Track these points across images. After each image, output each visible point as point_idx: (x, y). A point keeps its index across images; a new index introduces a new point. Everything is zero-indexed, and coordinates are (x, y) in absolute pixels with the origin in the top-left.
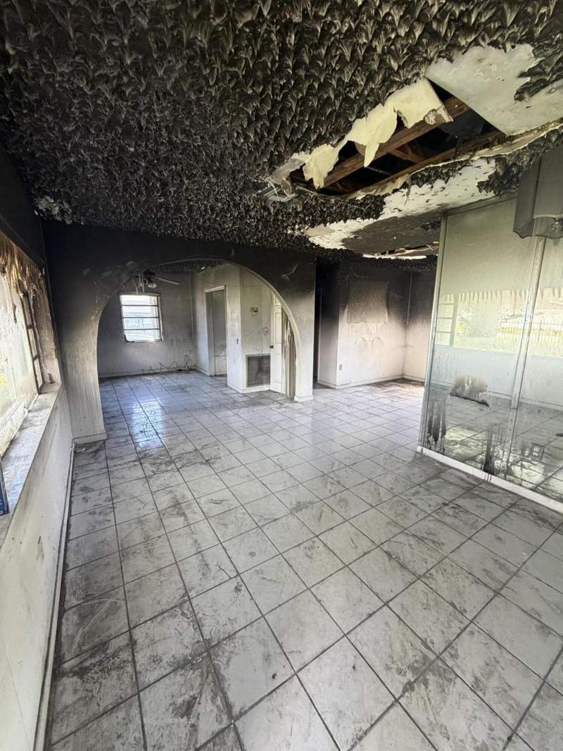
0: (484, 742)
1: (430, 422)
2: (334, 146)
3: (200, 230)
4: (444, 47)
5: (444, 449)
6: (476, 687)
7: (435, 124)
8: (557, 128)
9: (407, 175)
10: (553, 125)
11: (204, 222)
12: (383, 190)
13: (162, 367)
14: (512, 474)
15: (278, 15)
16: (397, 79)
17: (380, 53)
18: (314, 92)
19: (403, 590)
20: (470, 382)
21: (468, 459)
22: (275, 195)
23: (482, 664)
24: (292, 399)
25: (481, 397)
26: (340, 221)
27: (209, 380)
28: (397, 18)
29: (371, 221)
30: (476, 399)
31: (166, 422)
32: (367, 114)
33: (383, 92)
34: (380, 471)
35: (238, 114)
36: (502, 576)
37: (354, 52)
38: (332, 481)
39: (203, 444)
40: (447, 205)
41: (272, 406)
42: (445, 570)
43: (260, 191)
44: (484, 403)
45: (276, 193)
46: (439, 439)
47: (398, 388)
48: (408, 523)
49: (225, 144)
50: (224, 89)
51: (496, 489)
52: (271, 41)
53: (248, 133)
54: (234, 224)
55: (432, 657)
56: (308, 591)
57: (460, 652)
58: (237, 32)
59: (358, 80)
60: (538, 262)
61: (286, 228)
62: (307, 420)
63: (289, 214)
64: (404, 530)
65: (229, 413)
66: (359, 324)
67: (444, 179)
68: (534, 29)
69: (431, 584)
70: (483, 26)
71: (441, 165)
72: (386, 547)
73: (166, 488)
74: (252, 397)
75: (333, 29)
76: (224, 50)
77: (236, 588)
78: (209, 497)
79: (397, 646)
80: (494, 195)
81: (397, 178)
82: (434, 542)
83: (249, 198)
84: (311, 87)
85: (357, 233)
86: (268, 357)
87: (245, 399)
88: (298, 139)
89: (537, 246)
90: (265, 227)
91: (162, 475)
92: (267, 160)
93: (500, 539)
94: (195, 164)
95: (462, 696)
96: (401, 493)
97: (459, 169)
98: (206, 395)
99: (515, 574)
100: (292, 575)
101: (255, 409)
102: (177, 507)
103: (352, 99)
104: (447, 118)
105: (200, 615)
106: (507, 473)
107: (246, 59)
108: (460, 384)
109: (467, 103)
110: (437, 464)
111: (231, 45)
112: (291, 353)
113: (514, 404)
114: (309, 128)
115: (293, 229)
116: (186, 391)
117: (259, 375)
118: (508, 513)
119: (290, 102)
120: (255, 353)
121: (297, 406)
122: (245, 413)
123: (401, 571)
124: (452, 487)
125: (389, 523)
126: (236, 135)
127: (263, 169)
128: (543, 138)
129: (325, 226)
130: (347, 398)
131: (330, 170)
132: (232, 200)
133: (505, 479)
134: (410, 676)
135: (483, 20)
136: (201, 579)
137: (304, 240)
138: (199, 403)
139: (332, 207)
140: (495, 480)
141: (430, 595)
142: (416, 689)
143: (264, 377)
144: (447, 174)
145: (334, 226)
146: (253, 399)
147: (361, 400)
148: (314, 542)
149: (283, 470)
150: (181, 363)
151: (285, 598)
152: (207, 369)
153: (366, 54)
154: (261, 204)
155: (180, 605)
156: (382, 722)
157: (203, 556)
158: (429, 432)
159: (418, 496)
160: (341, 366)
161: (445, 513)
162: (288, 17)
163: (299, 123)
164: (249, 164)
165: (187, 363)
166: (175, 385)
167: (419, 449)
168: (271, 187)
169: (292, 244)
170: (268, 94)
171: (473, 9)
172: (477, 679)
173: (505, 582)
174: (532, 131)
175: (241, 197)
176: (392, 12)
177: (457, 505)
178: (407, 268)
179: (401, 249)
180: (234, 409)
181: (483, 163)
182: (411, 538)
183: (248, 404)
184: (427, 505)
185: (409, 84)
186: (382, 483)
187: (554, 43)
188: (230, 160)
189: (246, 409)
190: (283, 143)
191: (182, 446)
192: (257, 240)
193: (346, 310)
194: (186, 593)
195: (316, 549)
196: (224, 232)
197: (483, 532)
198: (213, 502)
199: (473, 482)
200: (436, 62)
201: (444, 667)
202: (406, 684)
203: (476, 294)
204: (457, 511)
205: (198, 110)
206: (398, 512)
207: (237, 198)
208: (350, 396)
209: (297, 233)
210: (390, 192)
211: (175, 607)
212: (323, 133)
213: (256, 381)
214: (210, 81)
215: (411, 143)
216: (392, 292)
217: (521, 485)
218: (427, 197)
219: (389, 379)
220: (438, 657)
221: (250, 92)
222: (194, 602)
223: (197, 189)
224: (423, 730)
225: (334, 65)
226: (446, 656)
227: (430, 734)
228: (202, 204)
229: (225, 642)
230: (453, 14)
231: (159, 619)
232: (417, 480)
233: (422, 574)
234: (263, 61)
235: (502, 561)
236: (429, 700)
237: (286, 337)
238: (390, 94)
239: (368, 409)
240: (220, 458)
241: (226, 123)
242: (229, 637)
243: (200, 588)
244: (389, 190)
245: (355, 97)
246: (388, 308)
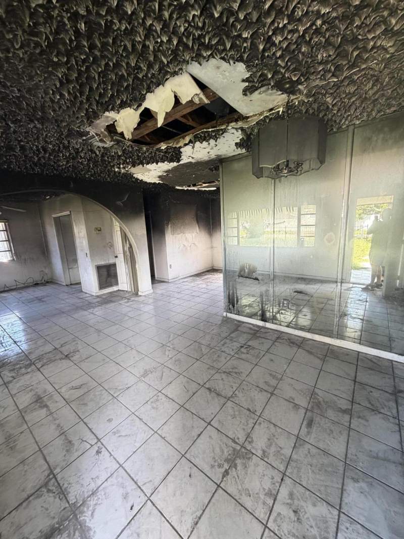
0: (269, 488)
1: (229, 295)
2: (136, 110)
3: (36, 166)
4: (194, 55)
5: (239, 312)
6: (264, 456)
7: (200, 104)
8: (268, 114)
9: (191, 135)
10: (265, 113)
11: (39, 159)
12: (177, 143)
13: (18, 283)
14: (276, 319)
15: (66, 6)
16: (169, 70)
17: (153, 50)
18: (111, 69)
19: (220, 411)
20: (248, 267)
21: (253, 315)
22: (98, 141)
23: (266, 440)
24: (136, 294)
25: (254, 275)
26: (153, 163)
27: (66, 289)
28: (158, 29)
29: (175, 164)
30: (252, 277)
31: (24, 330)
32: (154, 90)
33: (161, 77)
34: (201, 334)
35: (50, 75)
36: (273, 382)
37: (133, 46)
38: (169, 349)
39: (62, 342)
40: (221, 156)
41: (120, 302)
42: (243, 389)
43: (84, 138)
44: (256, 279)
45: (98, 140)
46: (235, 305)
47: (211, 276)
48: (220, 365)
49: (42, 98)
50: (31, 53)
51: (269, 330)
52: (65, 24)
53: (62, 91)
54: (68, 162)
55: (238, 448)
56: (156, 434)
57: (255, 439)
58: (32, 10)
59: (142, 66)
60: (273, 192)
61: (113, 166)
62: (149, 308)
63: (113, 156)
64: (218, 371)
65: (86, 313)
66: (180, 235)
67: (214, 139)
68: (243, 55)
69: (235, 401)
70: (214, 47)
71: (210, 130)
72: (207, 386)
73: (26, 388)
74: (103, 297)
75: (114, 26)
76: (23, 21)
77: (97, 452)
78: (70, 385)
79: (218, 450)
80: (245, 151)
81: (186, 136)
82: (236, 373)
83: (76, 143)
84: (107, 65)
85: (168, 171)
86: (114, 265)
87: (98, 300)
88: (106, 101)
89: (271, 183)
90: (96, 165)
91: (22, 378)
92: (84, 115)
93: (272, 360)
94: (17, 111)
95: (257, 465)
96: (215, 346)
97: (222, 134)
98: (63, 302)
99: (281, 379)
100: (143, 426)
101: (108, 306)
102: (39, 401)
103: (140, 78)
104: (206, 101)
105: (66, 485)
106: (274, 319)
107: (46, 33)
108: (242, 269)
109: (217, 92)
110: (236, 322)
111: (28, 20)
112: (132, 260)
113: (272, 277)
114: (112, 95)
115: (119, 168)
116: (43, 301)
117: (109, 279)
118: (276, 343)
119: (93, 73)
120: (102, 263)
121: (140, 299)
122: (99, 311)
123: (218, 398)
124: (245, 335)
125: (208, 368)
126: (51, 92)
127: (82, 121)
128: (262, 119)
129: (143, 166)
130: (177, 288)
131: (135, 127)
132: (61, 143)
133: (273, 323)
134: (226, 466)
135: (213, 43)
136: (65, 456)
137: (130, 176)
138: (57, 309)
139: (145, 153)
140: (268, 325)
141: (236, 408)
142: (230, 473)
143: (113, 280)
144: (215, 136)
145: (149, 166)
146: (105, 298)
147: (187, 287)
148: (158, 396)
149: (132, 349)
150: (37, 277)
151: (138, 445)
152: (63, 280)
153: (144, 49)
154: (87, 147)
155: (46, 485)
156: (211, 504)
157: (66, 436)
158: (229, 302)
159: (226, 345)
160: (170, 265)
161: (242, 353)
162: (75, 9)
163: (104, 90)
164: (69, 116)
165: (43, 277)
166: (32, 297)
167: (225, 314)
168: (93, 135)
169: (121, 179)
170: (72, 64)
171: (205, 34)
172: (264, 452)
173: (275, 385)
174: (256, 115)
175: (69, 141)
176: (154, 24)
177: (248, 345)
178: (206, 196)
179: (200, 183)
180: (90, 309)
181: (234, 131)
182: (222, 374)
183: (101, 303)
184: (231, 350)
185: (178, 75)
186: (204, 342)
187: (255, 65)
188: (50, 111)
189: (100, 307)
190: (94, 103)
191: (41, 349)
192: (92, 175)
193: (170, 226)
194: (52, 472)
195: (160, 400)
196: (61, 168)
197: (264, 358)
198: (73, 388)
199: (257, 329)
200: (191, 64)
201: (246, 451)
202: (224, 472)
203: (244, 212)
204: (248, 349)
205: (9, 66)
206: (214, 359)
207: (66, 142)
208: (179, 286)
209: (123, 171)
210: (182, 146)
211: (40, 488)
212: (125, 100)
213: (107, 285)
214: (15, 44)
215: (190, 114)
216: (199, 212)
217: (280, 325)
218: (208, 150)
219: (205, 270)
220: (242, 447)
221: (55, 60)
222: (59, 477)
223: (25, 133)
224: (235, 497)
225: (121, 52)
226: (246, 444)
227: (239, 499)
228: (33, 145)
229: (89, 499)
230: (194, 35)
231: (24, 504)
232: (224, 335)
233: (230, 396)
234: (62, 38)
235: (274, 374)
236: (238, 476)
237: (127, 249)
238: (167, 79)
239: (191, 293)
240: (78, 351)
241: (40, 81)
242: (93, 494)
243: (65, 463)
244: (181, 144)
245: (143, 77)
246: (198, 222)
